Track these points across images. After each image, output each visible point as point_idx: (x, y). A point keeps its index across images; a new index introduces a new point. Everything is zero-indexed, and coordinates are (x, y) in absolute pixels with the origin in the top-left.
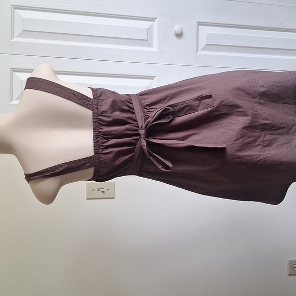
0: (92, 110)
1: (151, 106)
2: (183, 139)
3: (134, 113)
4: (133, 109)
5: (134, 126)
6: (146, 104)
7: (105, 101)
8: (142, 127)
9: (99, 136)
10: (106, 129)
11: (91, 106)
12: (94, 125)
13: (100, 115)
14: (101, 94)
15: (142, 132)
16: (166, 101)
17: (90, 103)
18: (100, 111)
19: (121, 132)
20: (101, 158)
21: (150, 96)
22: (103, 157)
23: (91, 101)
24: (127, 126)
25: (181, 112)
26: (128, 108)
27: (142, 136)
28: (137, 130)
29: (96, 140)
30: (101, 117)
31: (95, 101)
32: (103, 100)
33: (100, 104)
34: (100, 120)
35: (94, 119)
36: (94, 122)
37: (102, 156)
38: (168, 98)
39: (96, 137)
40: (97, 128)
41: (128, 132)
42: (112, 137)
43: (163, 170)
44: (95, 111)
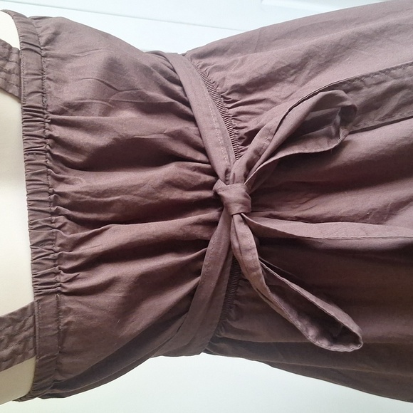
0: (18, 98)
1: (250, 93)
2: (381, 216)
3: (192, 119)
4: (187, 104)
5: (196, 169)
6: (230, 83)
7: (75, 64)
8: (227, 172)
9: (57, 213)
10: (83, 183)
11: (14, 79)
12: (29, 163)
13: (53, 122)
14: (56, 34)
15: (234, 193)
16: (306, 73)
17: (10, 66)
18: (54, 104)
19: (147, 195)
20: (69, 311)
21: (239, 57)
22: (74, 306)
23: (14, 57)
24: (170, 170)
25: (372, 115)
26: (168, 99)
27: (236, 208)
28: (209, 186)
29: (44, 234)
30: (58, 131)
31: (31, 61)
32: (64, 59)
33: (52, 73)
34: (58, 142)
35: (27, 136)
36: (28, 151)
37: (70, 303)
38: (312, 63)
39: (41, 220)
40: (43, 179)
41: (177, 195)
42: (110, 216)
43: (324, 344)
44: (35, 100)
